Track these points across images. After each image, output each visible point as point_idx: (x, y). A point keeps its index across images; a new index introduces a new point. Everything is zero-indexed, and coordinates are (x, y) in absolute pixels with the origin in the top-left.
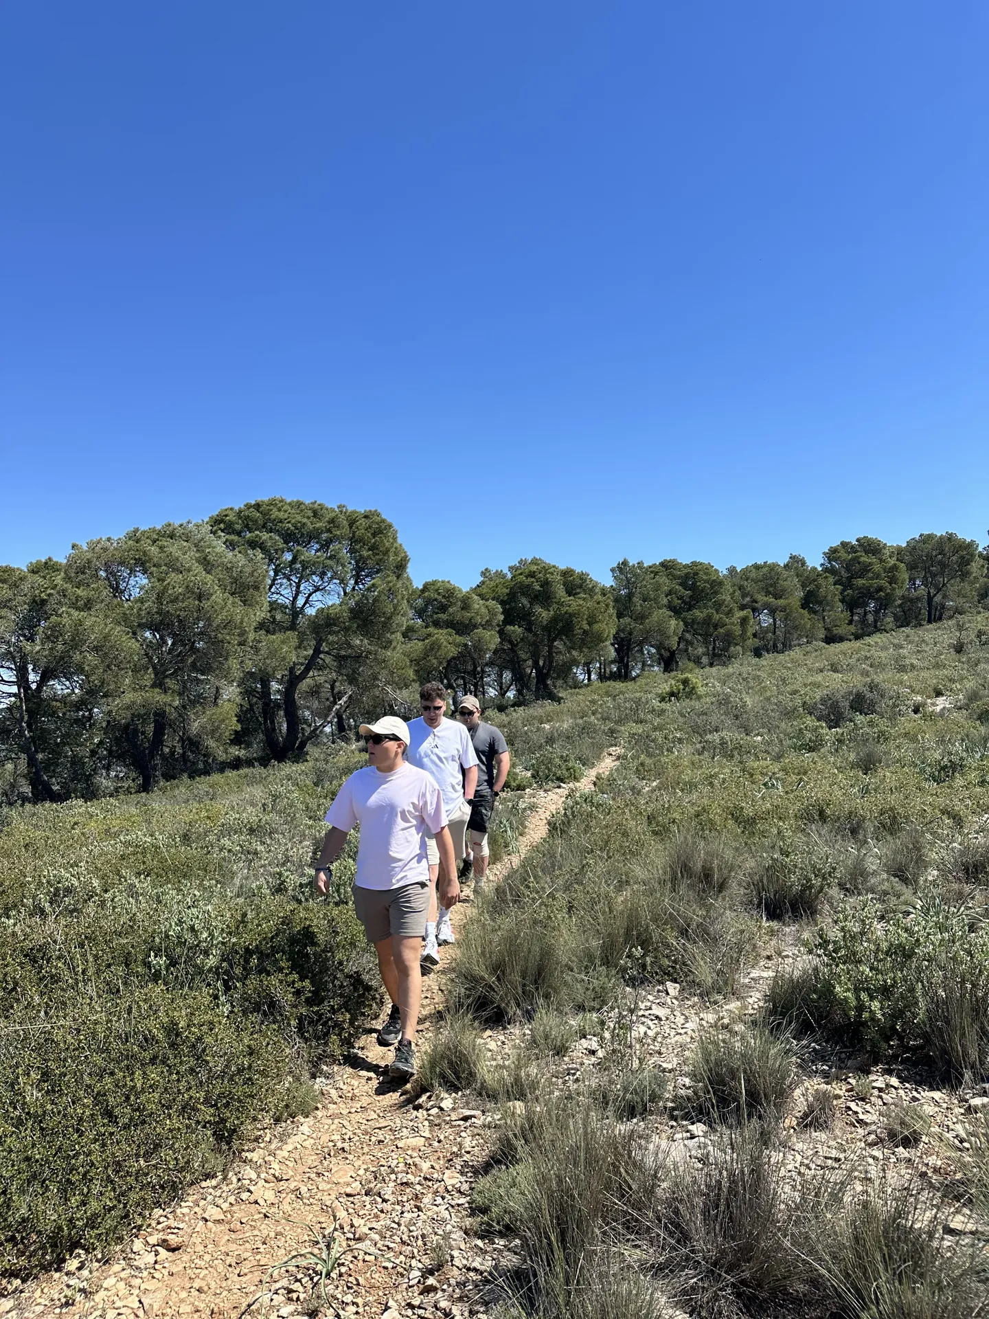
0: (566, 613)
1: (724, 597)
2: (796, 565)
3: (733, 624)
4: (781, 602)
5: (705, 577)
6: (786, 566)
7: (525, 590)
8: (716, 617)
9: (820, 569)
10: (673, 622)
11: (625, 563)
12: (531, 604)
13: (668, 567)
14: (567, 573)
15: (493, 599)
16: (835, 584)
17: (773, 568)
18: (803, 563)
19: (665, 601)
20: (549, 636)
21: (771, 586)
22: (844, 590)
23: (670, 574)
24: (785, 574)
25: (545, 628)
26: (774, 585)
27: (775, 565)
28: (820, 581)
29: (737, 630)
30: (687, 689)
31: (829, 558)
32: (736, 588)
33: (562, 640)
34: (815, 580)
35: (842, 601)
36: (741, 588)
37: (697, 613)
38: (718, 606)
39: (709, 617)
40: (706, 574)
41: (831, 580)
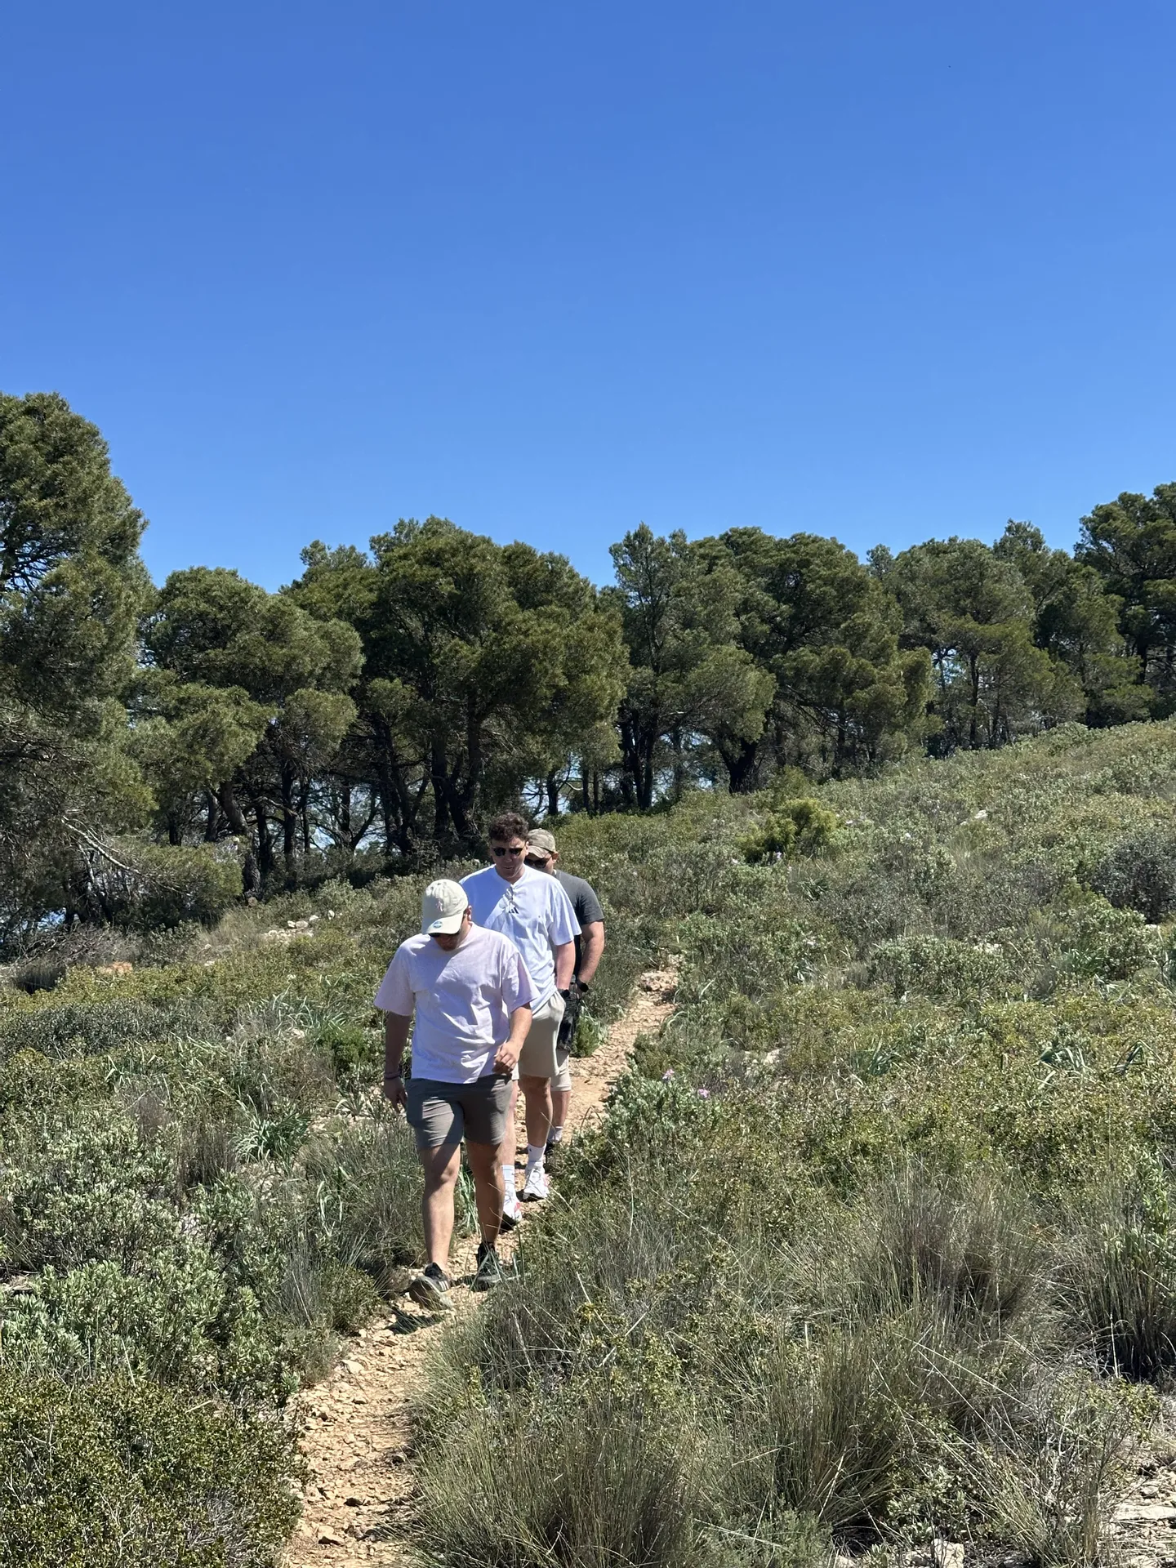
0: (514, 649)
1: (867, 618)
2: (1020, 546)
3: (887, 680)
4: (992, 630)
5: (824, 572)
6: (1001, 549)
7: (416, 596)
8: (852, 663)
9: (1072, 555)
10: (753, 675)
11: (642, 536)
12: (428, 627)
13: (740, 544)
14: (516, 557)
15: (339, 614)
16: (1107, 592)
17: (968, 553)
18: (1037, 543)
19: (734, 626)
20: (472, 704)
21: (968, 593)
22: (1126, 605)
23: (748, 562)
24: (996, 565)
25: (464, 688)
26: (973, 592)
27: (975, 546)
28: (1077, 583)
29: (898, 693)
30: (805, 832)
31: (1093, 530)
32: (892, 597)
33: (502, 715)
34: (1062, 583)
35: (1123, 630)
36: (900, 596)
37: (805, 652)
38: (855, 638)
39: (836, 664)
40: (828, 564)
41: (1099, 583)
